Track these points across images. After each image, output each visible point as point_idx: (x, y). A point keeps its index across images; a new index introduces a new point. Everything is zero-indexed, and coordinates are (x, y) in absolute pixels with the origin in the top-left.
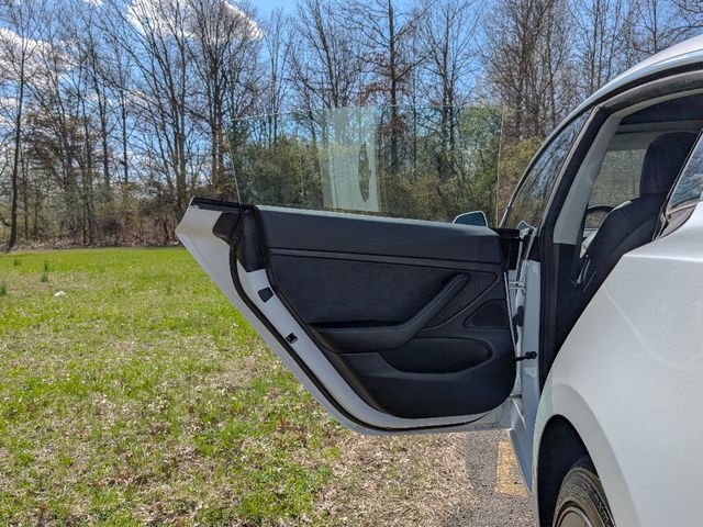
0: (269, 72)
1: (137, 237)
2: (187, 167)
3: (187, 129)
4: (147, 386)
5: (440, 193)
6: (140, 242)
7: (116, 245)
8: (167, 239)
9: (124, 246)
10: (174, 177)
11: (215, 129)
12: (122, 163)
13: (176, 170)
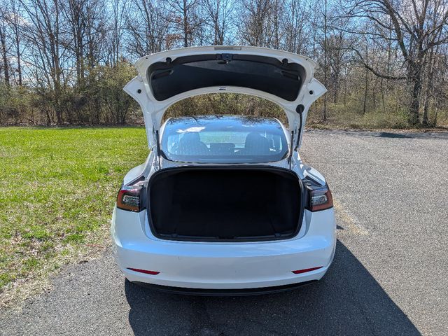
0: (113, 18)
1: (30, 120)
2: (61, 77)
3: (60, 53)
4: (45, 199)
5: (210, 100)
6: (31, 123)
7: (16, 124)
8: (49, 121)
9: (22, 126)
10: (52, 83)
11: (79, 55)
12: (17, 71)
13: (53, 78)
